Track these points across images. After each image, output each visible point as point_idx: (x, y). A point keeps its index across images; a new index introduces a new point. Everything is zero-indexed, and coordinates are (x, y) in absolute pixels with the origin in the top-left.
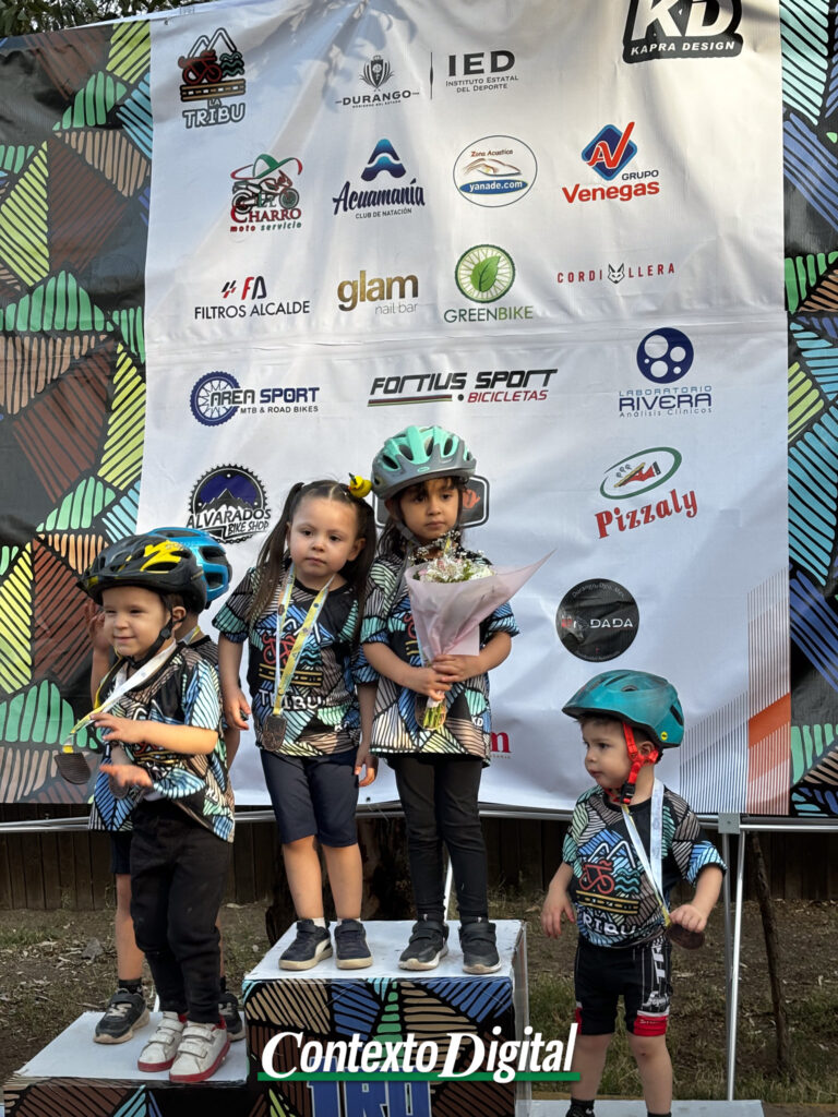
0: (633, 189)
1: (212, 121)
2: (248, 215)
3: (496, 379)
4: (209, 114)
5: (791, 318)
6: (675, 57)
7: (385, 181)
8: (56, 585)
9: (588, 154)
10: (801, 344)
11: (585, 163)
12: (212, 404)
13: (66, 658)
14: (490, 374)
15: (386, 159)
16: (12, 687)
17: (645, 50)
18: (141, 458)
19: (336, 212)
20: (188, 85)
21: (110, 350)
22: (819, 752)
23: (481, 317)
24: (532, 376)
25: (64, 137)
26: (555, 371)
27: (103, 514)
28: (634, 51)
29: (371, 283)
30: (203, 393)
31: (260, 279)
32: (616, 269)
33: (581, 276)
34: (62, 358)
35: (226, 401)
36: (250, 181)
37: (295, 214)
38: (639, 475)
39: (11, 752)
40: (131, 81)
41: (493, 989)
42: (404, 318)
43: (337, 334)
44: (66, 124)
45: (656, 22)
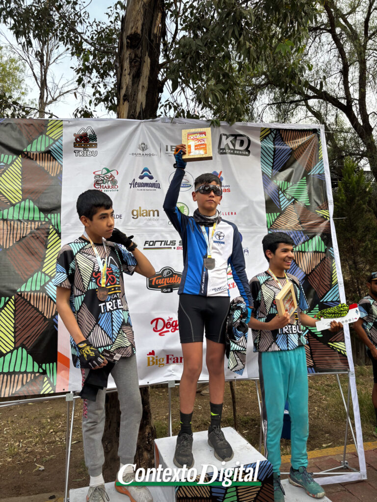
0: (223, 190)
1: (85, 155)
2: (99, 186)
5: (269, 230)
6: (233, 154)
7: (146, 180)
8: (25, 311)
13: (30, 338)
15: (146, 173)
16: (6, 351)
17: (224, 151)
19: (131, 188)
20: (77, 142)
21: (47, 227)
25: (27, 154)
27: (45, 285)
28: (221, 151)
29: (143, 211)
34: (27, 229)
36: (101, 176)
37: (116, 187)
39: (5, 376)
40: (56, 139)
41: (267, 467)
42: (155, 223)
43: (131, 226)
44: (29, 150)
45: (227, 144)
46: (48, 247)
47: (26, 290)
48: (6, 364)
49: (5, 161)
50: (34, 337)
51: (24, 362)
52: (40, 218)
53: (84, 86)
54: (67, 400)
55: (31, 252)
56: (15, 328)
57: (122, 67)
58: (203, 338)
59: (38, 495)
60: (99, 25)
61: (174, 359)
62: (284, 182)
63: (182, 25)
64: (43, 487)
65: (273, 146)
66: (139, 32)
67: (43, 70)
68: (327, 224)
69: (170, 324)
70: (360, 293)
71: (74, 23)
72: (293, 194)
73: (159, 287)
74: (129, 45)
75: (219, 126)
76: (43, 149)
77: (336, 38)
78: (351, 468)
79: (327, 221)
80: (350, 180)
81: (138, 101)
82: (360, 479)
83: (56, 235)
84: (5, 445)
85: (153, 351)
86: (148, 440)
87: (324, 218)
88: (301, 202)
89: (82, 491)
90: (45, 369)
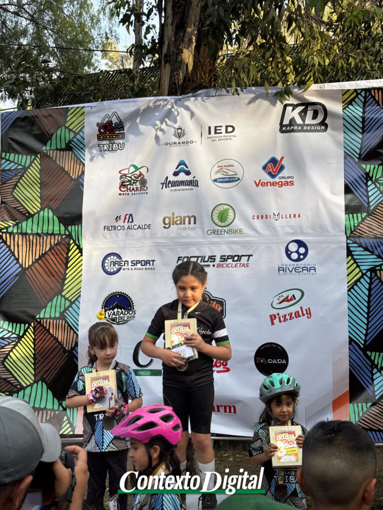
0: (283, 183)
1: (110, 149)
2: (126, 189)
3: (228, 258)
4: (109, 146)
5: (348, 238)
6: (300, 132)
7: (182, 177)
8: (44, 341)
9: (264, 168)
10: (351, 249)
11: (263, 172)
12: (111, 266)
13: (49, 371)
14: (225, 256)
15: (183, 168)
16: (26, 384)
18: (81, 288)
19: (162, 188)
20: (100, 134)
21: (67, 242)
22: (361, 415)
23: (222, 233)
24: (242, 257)
25: (47, 152)
26: (252, 255)
27: (65, 311)
28: (284, 128)
29: (177, 217)
30: (107, 261)
31: (131, 215)
32: (276, 215)
33: (262, 217)
34: (46, 245)
35: (117, 265)
36: (127, 175)
37: (145, 188)
38: (286, 300)
40: (77, 131)
42: (191, 233)
43: (162, 238)
44: (48, 147)
45: (294, 118)
46: (69, 266)
47: (45, 317)
49: (23, 164)
50: (54, 370)
51: (44, 397)
52: (60, 230)
55: (51, 272)
56: (34, 359)
62: (377, 166)
65: (362, 115)
76: (64, 145)
83: (78, 251)
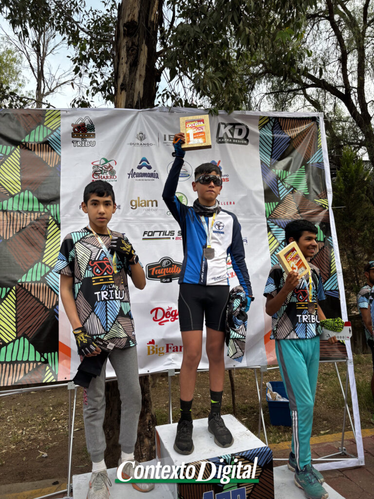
1: (83, 145)
2: (98, 177)
5: (267, 219)
6: (231, 143)
7: (144, 170)
10: (271, 227)
13: (31, 328)
15: (144, 163)
16: (8, 340)
17: (223, 140)
19: (129, 178)
20: (75, 133)
21: (46, 218)
25: (26, 144)
27: (45, 275)
28: (220, 140)
29: (141, 201)
34: (26, 220)
36: (99, 166)
37: (115, 177)
38: (228, 263)
39: (8, 366)
40: (53, 129)
41: (267, 453)
42: (153, 213)
43: (130, 217)
44: (27, 140)
45: (226, 133)
46: (48, 238)
47: (27, 281)
48: (9, 354)
49: (4, 152)
50: (35, 327)
51: (26, 351)
52: (39, 208)
53: (81, 75)
54: (69, 388)
55: (31, 243)
56: (16, 318)
57: (119, 55)
58: (203, 326)
59: (41, 481)
60: (96, 14)
61: (174, 348)
62: (282, 171)
63: (179, 11)
64: (46, 474)
65: (272, 135)
66: (136, 19)
67: (40, 61)
68: (326, 214)
69: (169, 314)
70: (358, 282)
71: (70, 12)
72: (291, 183)
73: (158, 277)
74: (126, 33)
75: (217, 114)
76: (41, 140)
77: (334, 26)
78: (350, 455)
79: (327, 210)
80: (348, 169)
81: (136, 90)
82: (358, 465)
83: (56, 226)
84: (8, 432)
85: (153, 340)
86: (149, 428)
87: (323, 207)
88: (300, 191)
89: (85, 477)
90: (46, 358)
